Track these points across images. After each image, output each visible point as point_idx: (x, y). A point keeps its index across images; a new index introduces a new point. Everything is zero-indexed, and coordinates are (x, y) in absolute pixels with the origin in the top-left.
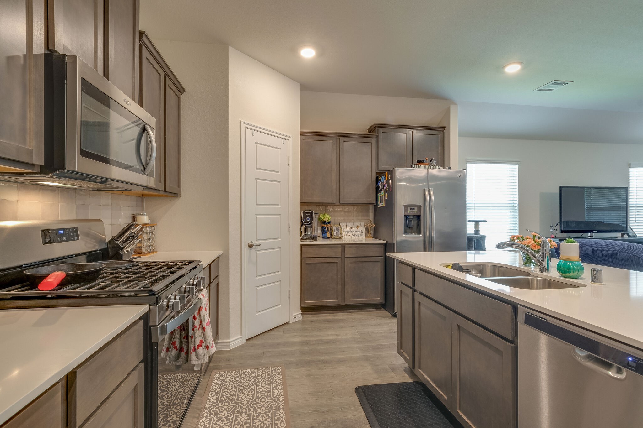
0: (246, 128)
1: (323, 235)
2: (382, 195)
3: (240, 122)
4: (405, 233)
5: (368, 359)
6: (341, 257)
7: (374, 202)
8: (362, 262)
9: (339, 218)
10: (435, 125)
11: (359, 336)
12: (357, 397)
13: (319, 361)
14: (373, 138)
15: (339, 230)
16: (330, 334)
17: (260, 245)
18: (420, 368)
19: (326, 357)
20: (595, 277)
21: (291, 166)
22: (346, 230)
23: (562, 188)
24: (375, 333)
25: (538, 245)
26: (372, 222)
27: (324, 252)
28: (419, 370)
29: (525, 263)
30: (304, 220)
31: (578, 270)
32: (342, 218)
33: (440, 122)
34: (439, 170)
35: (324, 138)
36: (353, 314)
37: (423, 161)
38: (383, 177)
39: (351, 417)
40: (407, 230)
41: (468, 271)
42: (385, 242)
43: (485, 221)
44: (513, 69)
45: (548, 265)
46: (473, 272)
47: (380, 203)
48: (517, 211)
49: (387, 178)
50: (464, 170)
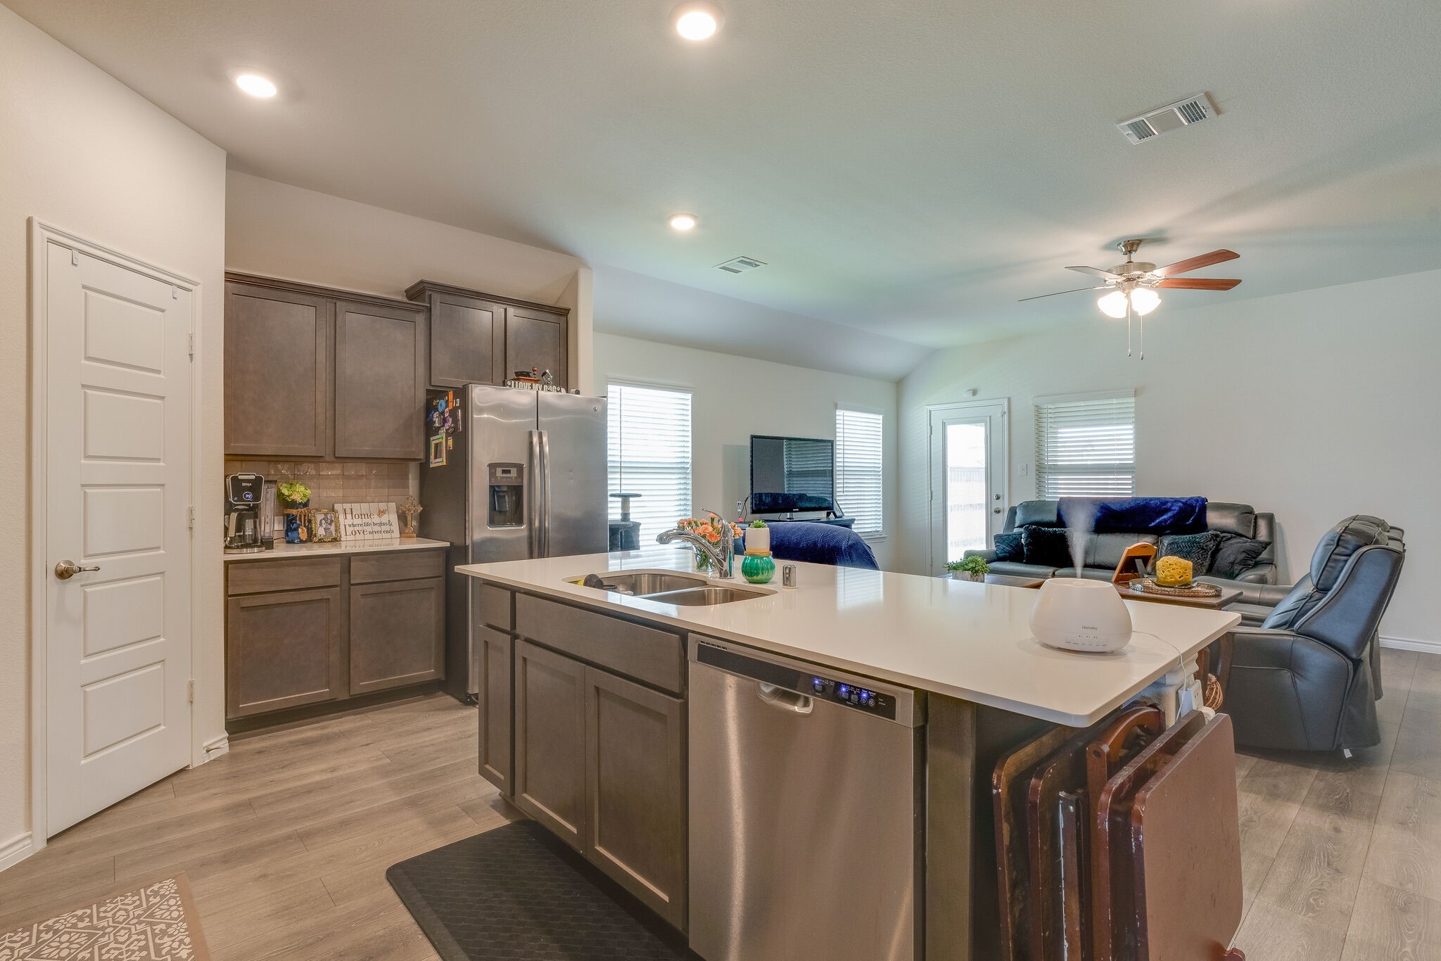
0: (50, 241)
1: (287, 535)
2: (440, 440)
3: (29, 222)
4: (492, 522)
5: (412, 803)
6: (340, 586)
7: (422, 456)
8: (391, 593)
9: (330, 493)
10: (551, 303)
11: (388, 761)
12: (390, 888)
13: (289, 837)
14: (418, 312)
15: (332, 521)
16: (314, 771)
17: (97, 569)
18: (525, 791)
19: (308, 825)
20: (787, 579)
21: (198, 356)
22: (349, 521)
23: (753, 437)
24: (426, 746)
25: (718, 534)
26: (416, 502)
27: (293, 578)
28: (525, 795)
29: (700, 566)
30: (236, 499)
31: (768, 569)
32: (340, 493)
33: (559, 298)
34: (557, 393)
35: (292, 296)
36: (370, 715)
37: (528, 374)
38: (442, 402)
39: (381, 933)
40: (497, 515)
41: (613, 588)
42: (448, 544)
43: (639, 496)
44: (683, 224)
45: (730, 567)
46: (621, 588)
47: (436, 458)
48: (690, 476)
49: (450, 404)
50: (604, 397)
